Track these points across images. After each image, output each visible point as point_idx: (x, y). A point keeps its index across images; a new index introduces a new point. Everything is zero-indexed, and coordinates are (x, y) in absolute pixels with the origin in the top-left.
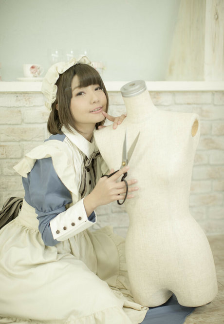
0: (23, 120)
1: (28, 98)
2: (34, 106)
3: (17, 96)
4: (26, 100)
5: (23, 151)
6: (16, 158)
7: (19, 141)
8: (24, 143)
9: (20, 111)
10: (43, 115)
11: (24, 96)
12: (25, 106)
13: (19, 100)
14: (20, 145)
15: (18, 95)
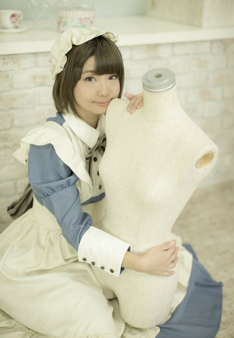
0: (11, 86)
1: (16, 60)
2: (24, 69)
3: (4, 59)
4: (15, 63)
5: (12, 120)
6: (5, 130)
7: (8, 110)
8: (13, 111)
9: (8, 76)
10: (34, 79)
11: (12, 58)
12: (13, 70)
13: (7, 63)
14: (8, 115)
15: (5, 57)
